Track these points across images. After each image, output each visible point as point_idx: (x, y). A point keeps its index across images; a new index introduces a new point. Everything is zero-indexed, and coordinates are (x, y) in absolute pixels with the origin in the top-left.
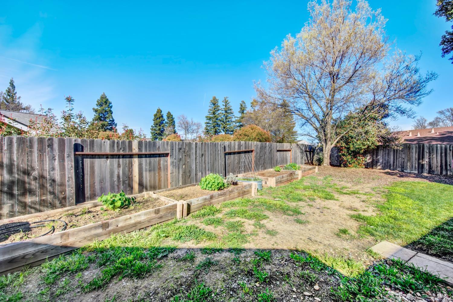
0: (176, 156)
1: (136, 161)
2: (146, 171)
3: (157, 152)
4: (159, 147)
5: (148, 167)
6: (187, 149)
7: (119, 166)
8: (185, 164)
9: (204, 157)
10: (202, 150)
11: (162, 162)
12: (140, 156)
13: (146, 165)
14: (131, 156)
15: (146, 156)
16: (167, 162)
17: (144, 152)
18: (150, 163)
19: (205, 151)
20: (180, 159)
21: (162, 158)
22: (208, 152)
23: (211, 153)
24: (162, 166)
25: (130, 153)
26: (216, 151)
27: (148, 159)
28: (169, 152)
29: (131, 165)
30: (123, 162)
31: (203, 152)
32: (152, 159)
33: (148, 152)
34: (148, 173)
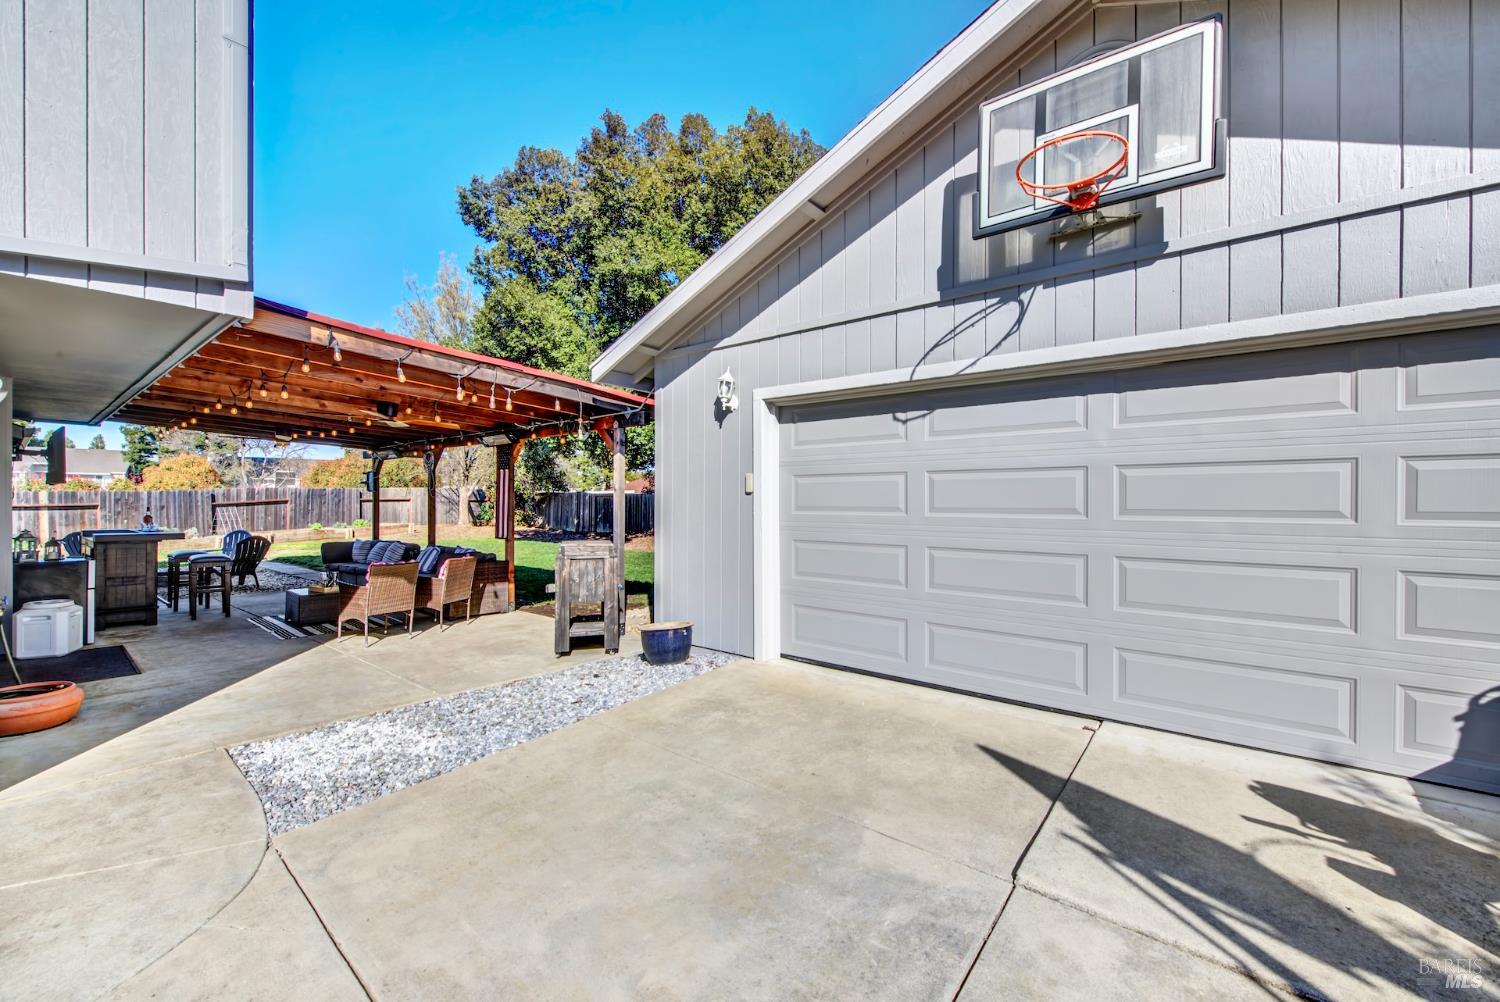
0: (110, 509)
1: (45, 515)
2: (61, 525)
3: (79, 504)
4: (81, 498)
5: (64, 521)
6: (131, 499)
7: (20, 518)
8: (127, 518)
9: (165, 510)
10: (161, 500)
11: (86, 516)
12: (50, 508)
13: (61, 518)
14: (37, 508)
15: (60, 508)
16: (95, 515)
17: (56, 504)
18: (67, 517)
19: (168, 502)
20: (119, 513)
21: (87, 511)
22: (175, 502)
23: (180, 506)
24: (87, 520)
25: (36, 505)
26: (191, 501)
27: (64, 512)
28: (99, 504)
29: (37, 518)
30: (26, 514)
31: (164, 503)
32: (70, 512)
33: (63, 504)
34: (64, 528)
